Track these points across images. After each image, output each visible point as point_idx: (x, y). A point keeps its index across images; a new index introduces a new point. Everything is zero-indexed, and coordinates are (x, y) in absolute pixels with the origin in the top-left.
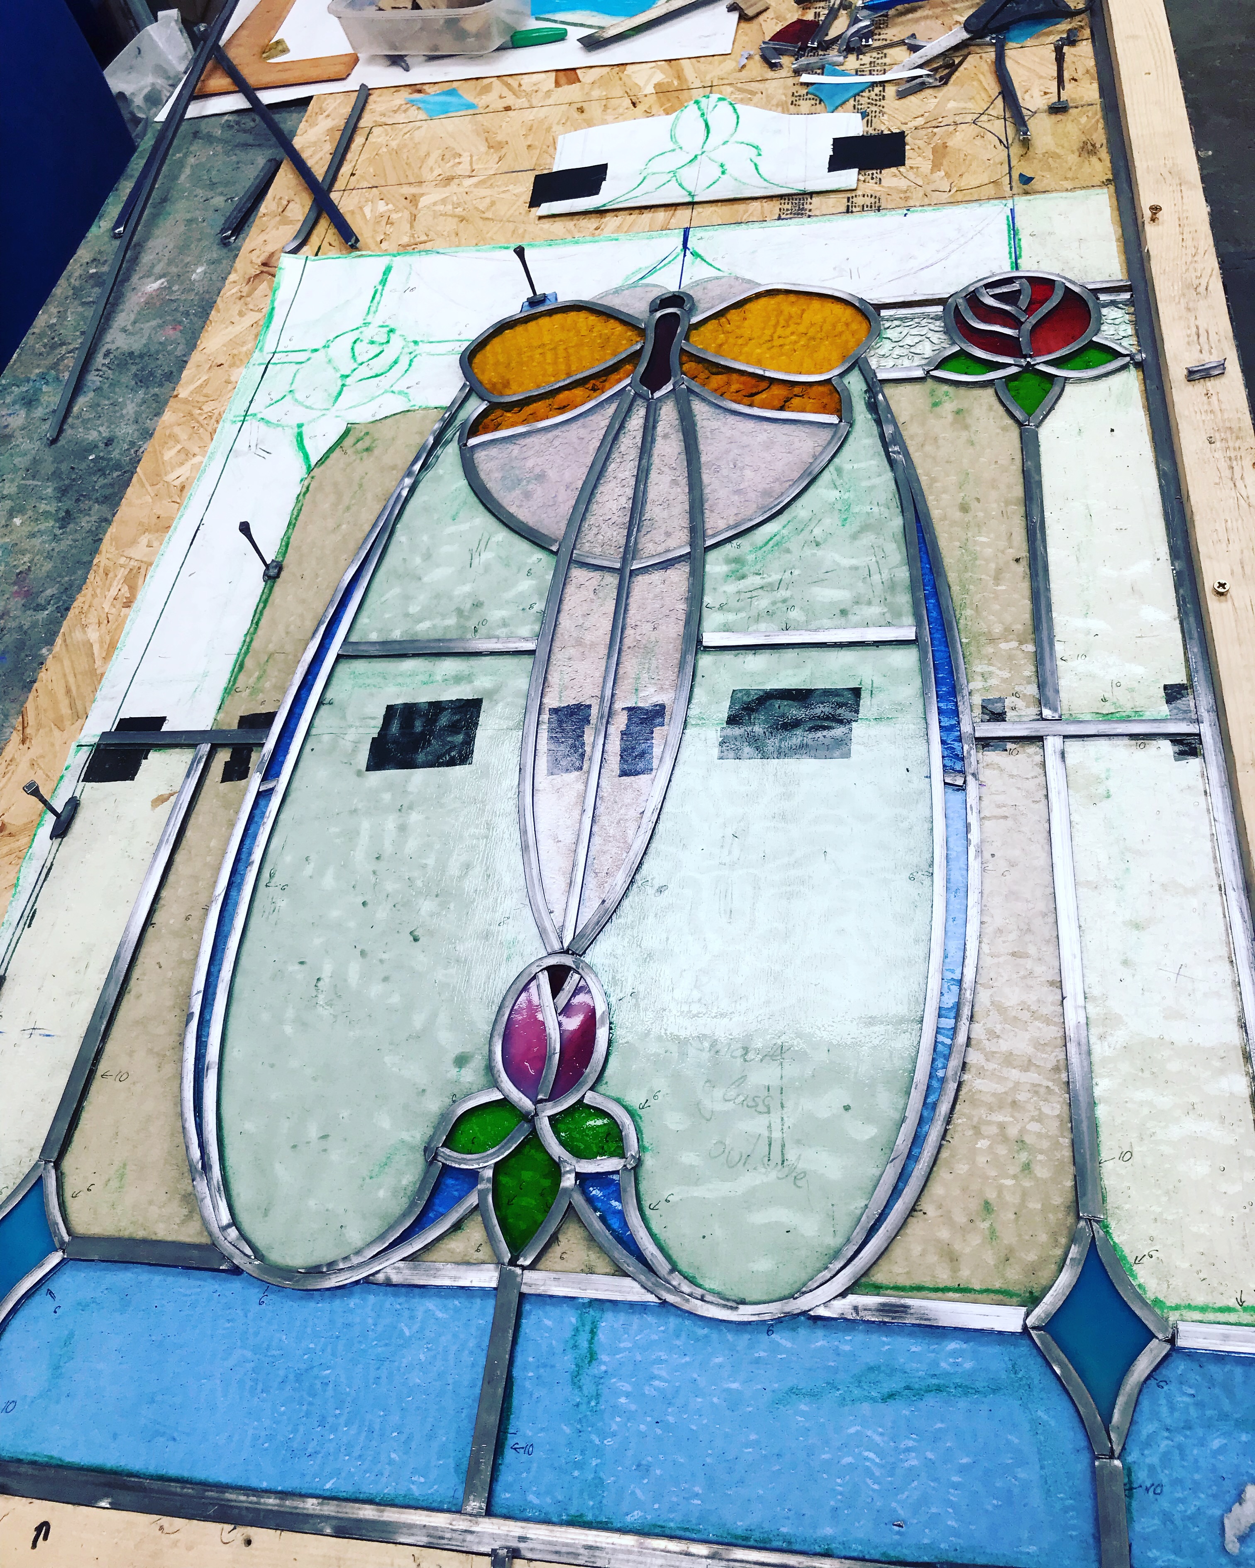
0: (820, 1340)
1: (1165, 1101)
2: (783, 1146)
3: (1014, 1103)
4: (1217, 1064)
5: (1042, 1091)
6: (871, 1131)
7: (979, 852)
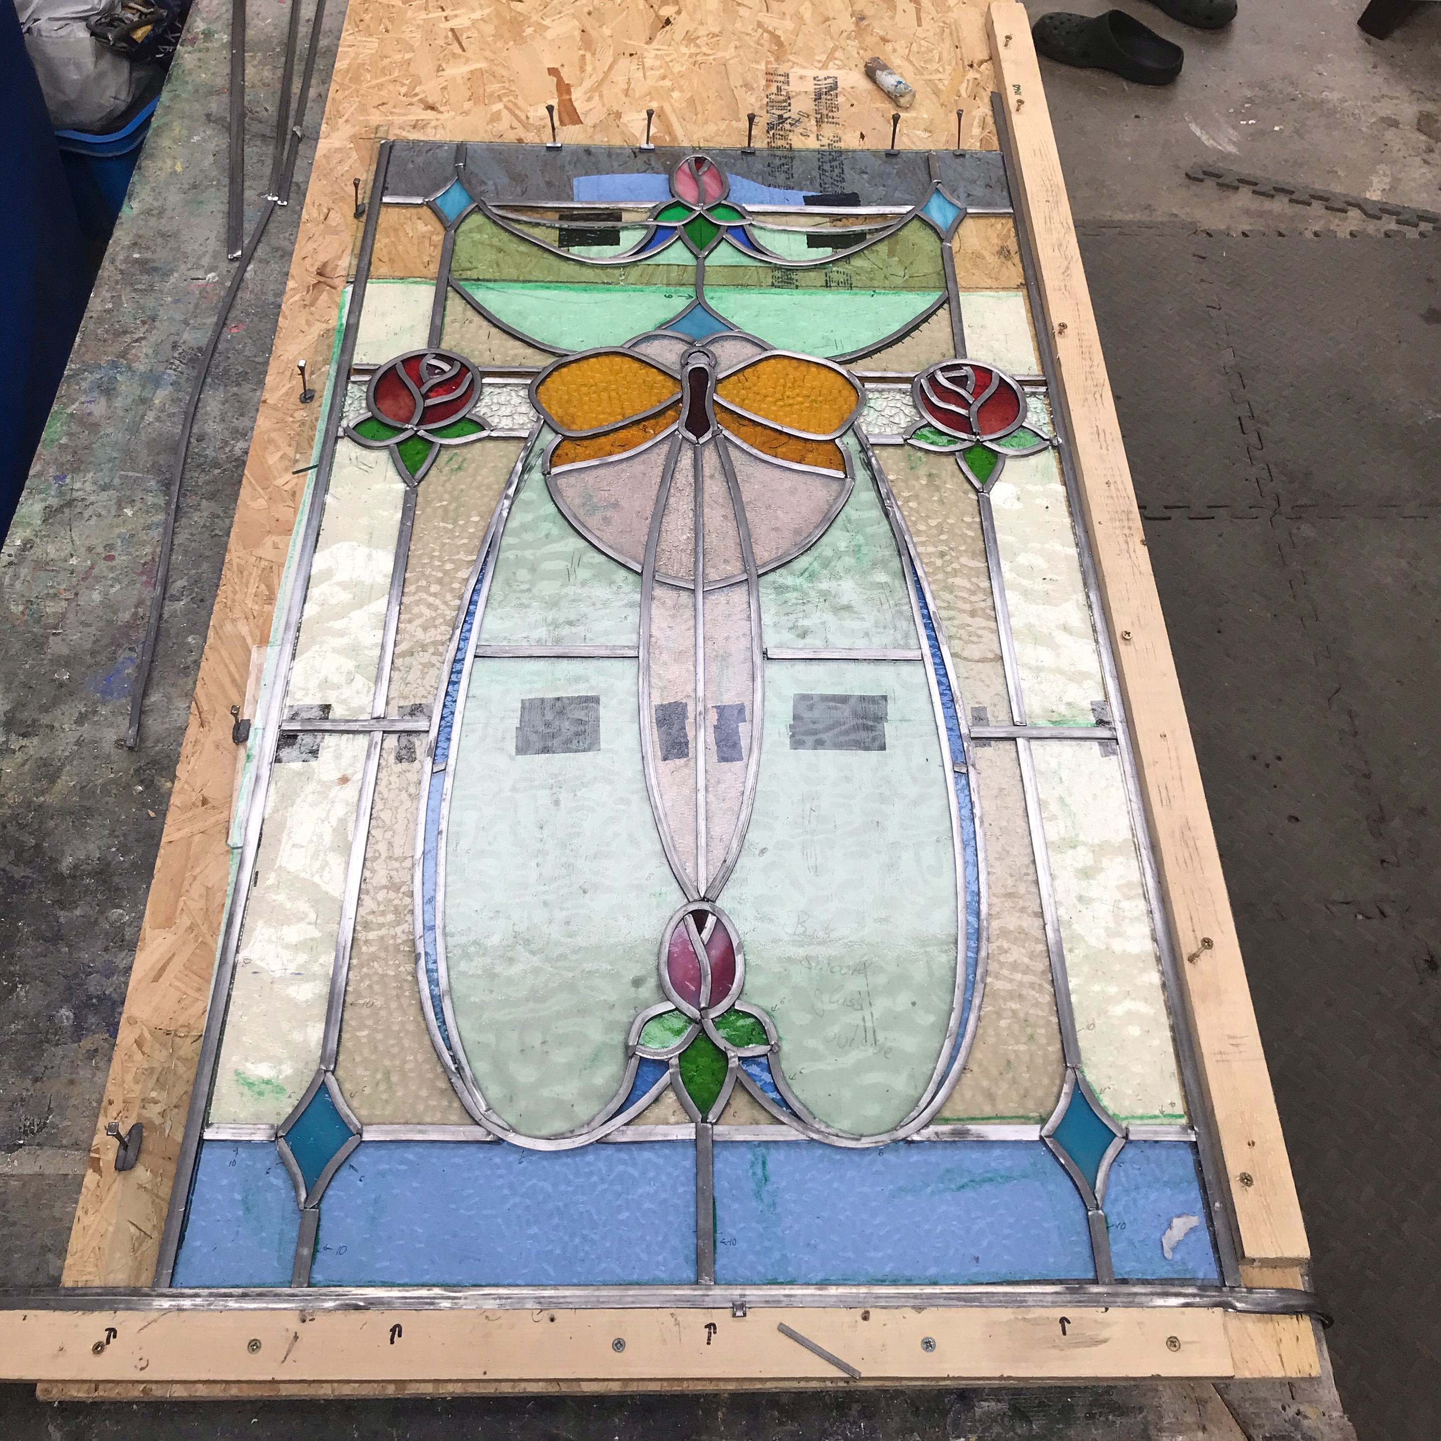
0: (915, 1156)
1: (1112, 990)
2: (874, 1032)
3: (1020, 996)
4: (1141, 965)
5: (1037, 987)
6: (932, 1018)
7: (982, 822)
